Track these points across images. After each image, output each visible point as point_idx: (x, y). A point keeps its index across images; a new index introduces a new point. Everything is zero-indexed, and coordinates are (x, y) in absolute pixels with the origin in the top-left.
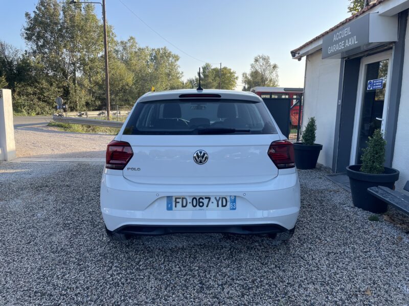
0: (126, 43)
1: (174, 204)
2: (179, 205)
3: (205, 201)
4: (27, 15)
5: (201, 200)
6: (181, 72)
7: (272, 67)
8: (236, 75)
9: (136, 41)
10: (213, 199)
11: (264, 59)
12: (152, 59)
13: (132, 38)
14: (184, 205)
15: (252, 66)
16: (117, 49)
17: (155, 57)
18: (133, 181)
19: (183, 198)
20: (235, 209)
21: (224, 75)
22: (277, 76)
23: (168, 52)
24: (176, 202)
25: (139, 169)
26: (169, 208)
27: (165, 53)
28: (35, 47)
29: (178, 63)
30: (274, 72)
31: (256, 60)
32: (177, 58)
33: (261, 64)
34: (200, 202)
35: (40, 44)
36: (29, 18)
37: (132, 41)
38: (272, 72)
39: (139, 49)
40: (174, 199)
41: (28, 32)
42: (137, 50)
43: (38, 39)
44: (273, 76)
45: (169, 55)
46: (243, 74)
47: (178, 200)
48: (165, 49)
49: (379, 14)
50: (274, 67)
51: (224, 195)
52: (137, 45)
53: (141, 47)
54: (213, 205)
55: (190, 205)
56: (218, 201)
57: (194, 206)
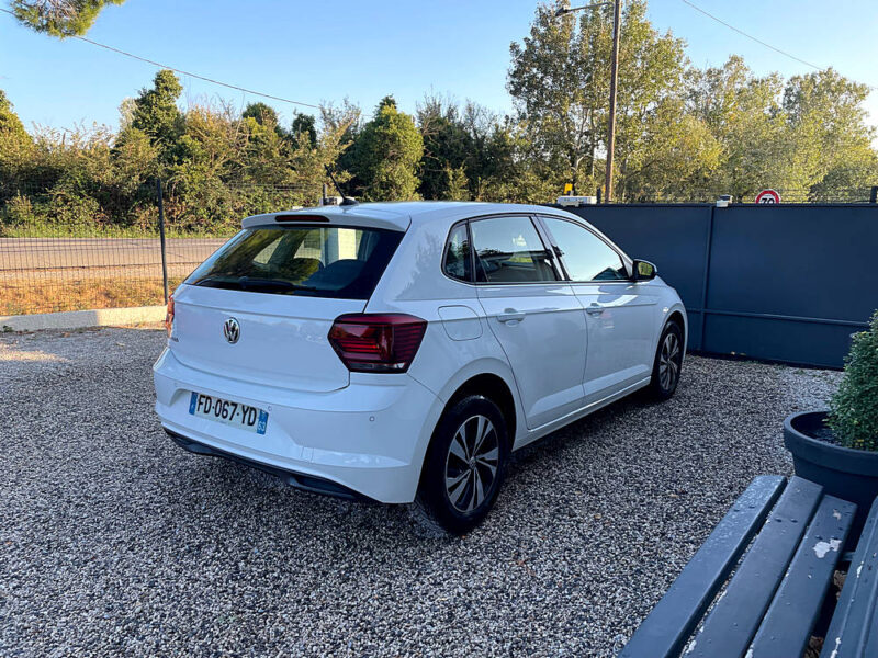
0: (720, 72)
1: (197, 404)
3: (230, 409)
4: (513, 47)
5: (226, 406)
6: (869, 129)
9: (746, 63)
10: (239, 410)
12: (790, 101)
13: (735, 59)
14: (207, 409)
16: (696, 89)
17: (799, 96)
19: (208, 398)
20: (263, 433)
23: (838, 79)
26: (192, 411)
27: (828, 84)
28: (524, 108)
29: (864, 105)
32: (860, 92)
34: (224, 410)
35: (533, 100)
36: (517, 52)
37: (733, 66)
39: (754, 83)
40: (201, 396)
41: (516, 80)
42: (746, 86)
43: (530, 91)
45: (842, 87)
48: (828, 73)
51: (253, 405)
52: (747, 75)
53: (759, 76)
54: (238, 419)
55: (212, 410)
56: (245, 413)
57: (217, 415)
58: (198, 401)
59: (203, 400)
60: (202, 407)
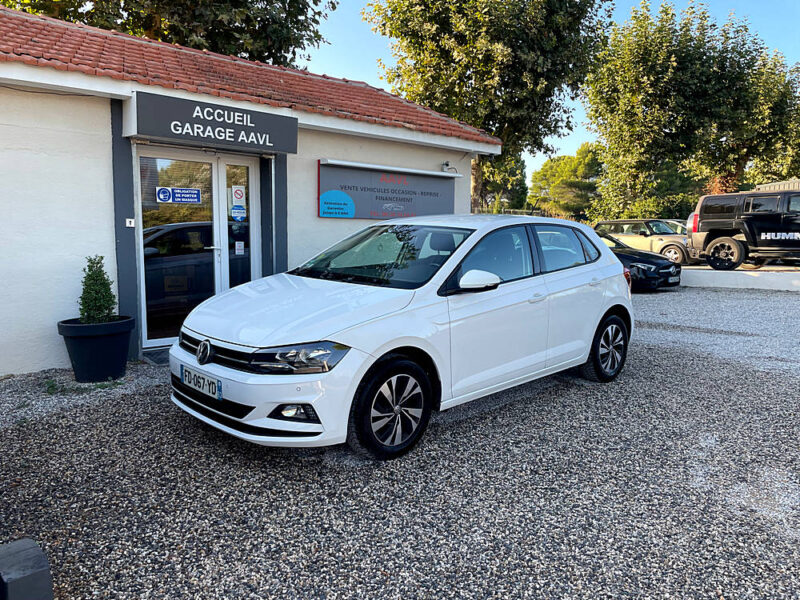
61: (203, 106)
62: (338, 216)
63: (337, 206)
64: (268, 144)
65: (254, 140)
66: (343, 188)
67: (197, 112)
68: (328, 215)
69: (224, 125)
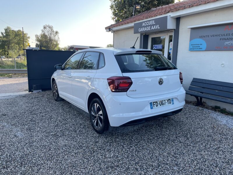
1: (153, 105)
2: (155, 106)
3: (164, 102)
5: (162, 102)
7: (55, 32)
8: (28, 36)
10: (166, 101)
11: (50, 27)
14: (157, 105)
15: (42, 31)
18: (131, 97)
19: (156, 102)
20: (174, 104)
21: (20, 35)
22: (59, 38)
24: (154, 105)
25: (136, 91)
26: (152, 108)
30: (56, 36)
31: (45, 28)
33: (48, 30)
34: (162, 103)
38: (55, 36)
40: (153, 103)
44: (56, 38)
46: (36, 35)
47: (154, 104)
49: (171, 16)
50: (56, 33)
51: (169, 98)
54: (167, 104)
55: (159, 105)
56: (168, 101)
57: (161, 105)
58: (152, 104)
59: (155, 103)
60: (155, 105)
61: (144, 22)
62: (197, 50)
63: (197, 46)
64: (158, 28)
65: (155, 28)
66: (201, 37)
67: (143, 25)
68: (193, 50)
69: (148, 26)
